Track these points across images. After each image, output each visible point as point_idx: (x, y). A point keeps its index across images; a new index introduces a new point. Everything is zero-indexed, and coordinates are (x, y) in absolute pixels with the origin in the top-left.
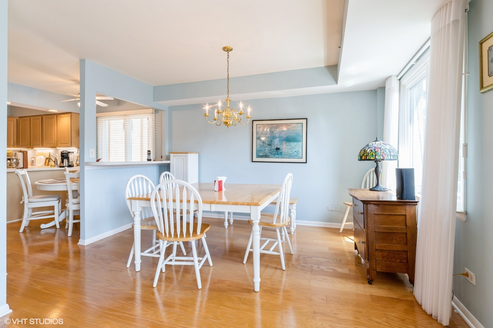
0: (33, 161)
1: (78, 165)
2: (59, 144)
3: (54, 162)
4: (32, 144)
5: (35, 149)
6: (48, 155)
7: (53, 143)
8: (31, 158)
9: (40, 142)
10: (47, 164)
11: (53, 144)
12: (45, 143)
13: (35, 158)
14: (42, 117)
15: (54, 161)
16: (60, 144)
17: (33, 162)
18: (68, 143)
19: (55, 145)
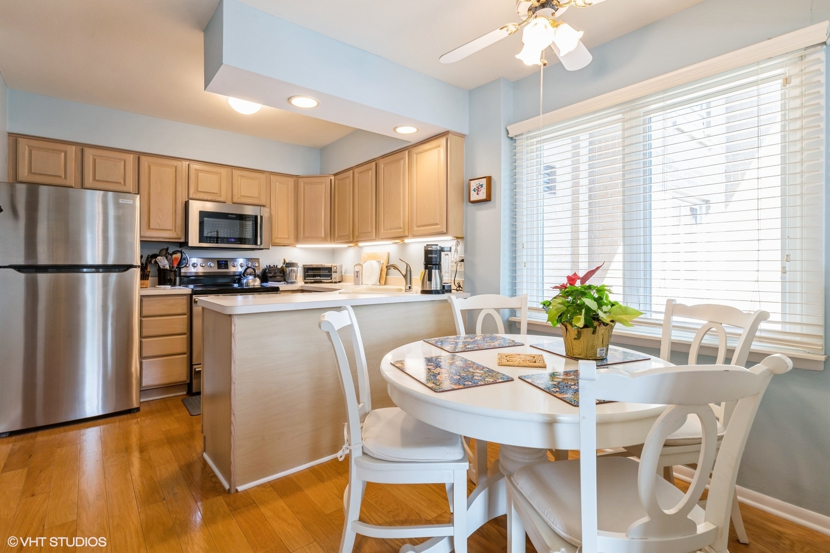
0: (357, 272)
1: (460, 286)
2: (415, 229)
3: (405, 276)
4: (357, 233)
5: (360, 244)
6: (386, 257)
7: (402, 226)
8: (355, 266)
9: (372, 227)
10: (383, 282)
11: (401, 228)
12: (383, 230)
13: (362, 266)
14: (376, 164)
15: (404, 273)
16: (418, 227)
17: (357, 275)
18: (438, 221)
19: (404, 231)
